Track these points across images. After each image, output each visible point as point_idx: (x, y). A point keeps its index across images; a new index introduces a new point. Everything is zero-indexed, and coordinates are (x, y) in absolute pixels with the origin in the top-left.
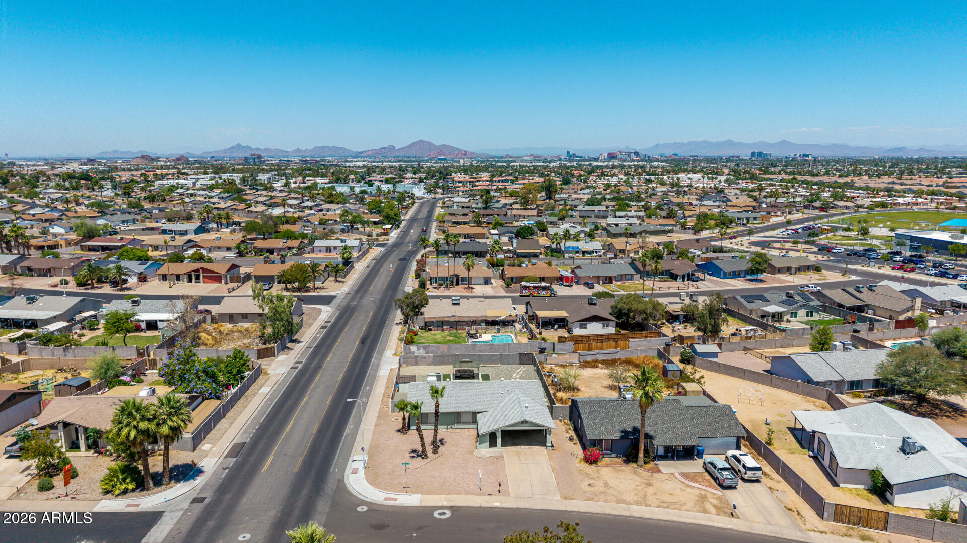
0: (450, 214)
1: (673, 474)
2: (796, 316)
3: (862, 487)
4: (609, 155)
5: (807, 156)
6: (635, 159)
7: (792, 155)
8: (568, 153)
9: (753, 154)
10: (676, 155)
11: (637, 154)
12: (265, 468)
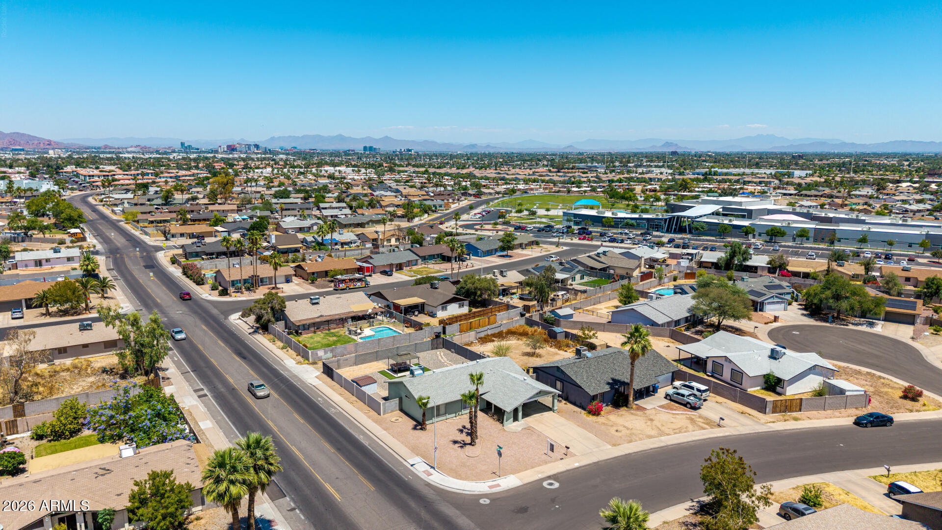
0: (142, 213)
1: (654, 408)
2: (575, 281)
3: (759, 388)
4: (228, 147)
5: (410, 150)
6: (256, 151)
7: (398, 150)
8: (182, 144)
9: (365, 148)
10: (295, 148)
11: (257, 146)
12: (337, 496)
